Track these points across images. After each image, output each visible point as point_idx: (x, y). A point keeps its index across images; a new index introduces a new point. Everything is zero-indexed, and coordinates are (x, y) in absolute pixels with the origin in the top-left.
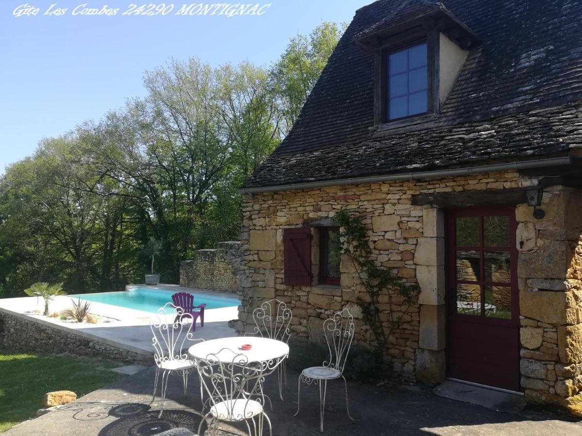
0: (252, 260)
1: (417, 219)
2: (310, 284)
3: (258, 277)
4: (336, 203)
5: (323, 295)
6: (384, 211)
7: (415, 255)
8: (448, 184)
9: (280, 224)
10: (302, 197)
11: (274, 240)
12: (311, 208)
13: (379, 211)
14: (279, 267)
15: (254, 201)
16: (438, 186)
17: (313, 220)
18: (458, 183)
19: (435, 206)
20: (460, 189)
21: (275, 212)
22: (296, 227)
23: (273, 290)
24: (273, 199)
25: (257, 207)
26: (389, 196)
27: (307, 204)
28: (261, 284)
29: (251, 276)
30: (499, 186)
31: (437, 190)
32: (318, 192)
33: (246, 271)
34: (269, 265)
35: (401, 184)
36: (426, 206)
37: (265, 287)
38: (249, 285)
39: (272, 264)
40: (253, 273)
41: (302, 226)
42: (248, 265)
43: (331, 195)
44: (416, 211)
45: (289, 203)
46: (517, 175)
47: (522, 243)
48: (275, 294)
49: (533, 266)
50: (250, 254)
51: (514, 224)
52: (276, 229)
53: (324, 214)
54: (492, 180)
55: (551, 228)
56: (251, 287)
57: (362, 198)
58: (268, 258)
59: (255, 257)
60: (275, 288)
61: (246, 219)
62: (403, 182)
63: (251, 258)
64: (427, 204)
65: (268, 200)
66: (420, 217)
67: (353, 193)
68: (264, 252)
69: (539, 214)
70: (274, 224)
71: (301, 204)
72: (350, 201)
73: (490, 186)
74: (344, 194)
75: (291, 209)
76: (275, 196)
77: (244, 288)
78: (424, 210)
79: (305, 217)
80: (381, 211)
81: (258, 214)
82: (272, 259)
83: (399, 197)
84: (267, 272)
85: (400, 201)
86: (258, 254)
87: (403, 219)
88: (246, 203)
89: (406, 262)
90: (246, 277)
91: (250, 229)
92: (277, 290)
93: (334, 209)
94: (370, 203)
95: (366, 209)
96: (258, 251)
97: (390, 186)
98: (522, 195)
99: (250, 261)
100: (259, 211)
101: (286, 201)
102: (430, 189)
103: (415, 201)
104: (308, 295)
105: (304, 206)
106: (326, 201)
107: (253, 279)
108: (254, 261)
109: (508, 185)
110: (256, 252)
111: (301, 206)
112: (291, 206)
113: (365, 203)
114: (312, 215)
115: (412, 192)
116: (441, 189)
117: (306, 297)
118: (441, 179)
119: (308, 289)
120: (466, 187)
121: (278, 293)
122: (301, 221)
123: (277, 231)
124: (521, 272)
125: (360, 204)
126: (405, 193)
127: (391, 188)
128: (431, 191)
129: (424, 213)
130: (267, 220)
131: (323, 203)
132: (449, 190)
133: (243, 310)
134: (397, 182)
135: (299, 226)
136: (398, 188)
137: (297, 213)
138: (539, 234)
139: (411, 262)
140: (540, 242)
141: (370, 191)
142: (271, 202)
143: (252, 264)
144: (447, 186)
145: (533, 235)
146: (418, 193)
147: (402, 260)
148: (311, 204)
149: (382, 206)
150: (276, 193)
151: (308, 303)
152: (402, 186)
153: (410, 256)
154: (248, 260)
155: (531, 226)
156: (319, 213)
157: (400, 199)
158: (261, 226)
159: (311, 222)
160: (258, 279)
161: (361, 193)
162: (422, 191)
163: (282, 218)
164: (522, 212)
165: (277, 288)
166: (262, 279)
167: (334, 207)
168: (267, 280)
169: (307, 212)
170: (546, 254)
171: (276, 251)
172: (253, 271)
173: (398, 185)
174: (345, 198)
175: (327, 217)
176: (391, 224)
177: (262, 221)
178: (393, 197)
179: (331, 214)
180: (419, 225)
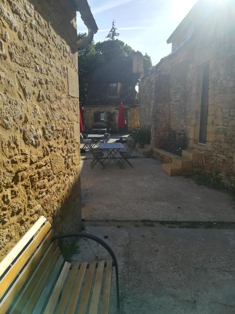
2: (99, 122)
3: (87, 121)
10: (97, 107)
14: (93, 119)
19: (118, 110)
21: (91, 110)
22: (96, 112)
25: (87, 109)
28: (89, 122)
32: (100, 107)
34: (90, 119)
43: (102, 107)
44: (116, 110)
51: (127, 112)
53: (101, 110)
62: (114, 106)
63: (86, 118)
65: (89, 108)
68: (89, 117)
69: (130, 111)
72: (106, 108)
73: (125, 107)
74: (104, 107)
76: (91, 107)
80: (111, 110)
87: (114, 111)
92: (92, 123)
98: (128, 109)
100: (88, 110)
101: (94, 108)
103: (116, 109)
109: (127, 107)
113: (108, 109)
114: (99, 110)
123: (91, 113)
124: (128, 118)
126: (114, 108)
128: (118, 108)
137: (96, 110)
138: (130, 113)
141: (109, 107)
143: (86, 119)
147: (113, 117)
150: (87, 106)
153: (115, 117)
159: (99, 112)
163: (93, 111)
164: (128, 111)
171: (91, 116)
176: (112, 112)
177: (88, 111)
178: (112, 108)
179: (102, 110)
180: (116, 112)
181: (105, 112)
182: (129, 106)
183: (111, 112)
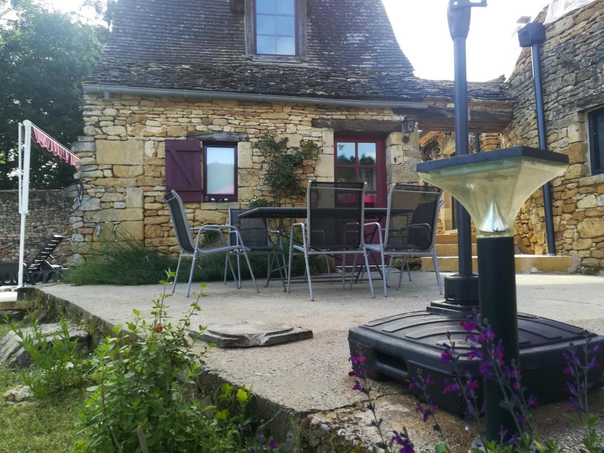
0: (101, 176)
1: (318, 139)
3: (108, 197)
4: (233, 118)
5: (217, 209)
6: (286, 129)
7: (316, 169)
8: (343, 113)
9: (151, 135)
10: (186, 107)
11: (141, 153)
12: (199, 120)
13: (282, 130)
14: (150, 184)
15: (106, 104)
16: (334, 113)
17: (201, 133)
18: (351, 113)
19: (332, 129)
20: (353, 117)
21: (142, 122)
22: (177, 139)
23: (141, 211)
24: (139, 105)
25: (110, 111)
26: (291, 117)
27: (193, 116)
28: (117, 205)
29: (100, 196)
30: (379, 118)
31: (334, 117)
32: (209, 104)
33: (88, 191)
34: (132, 182)
35: (302, 108)
36: (325, 129)
37: (126, 208)
38: (94, 207)
39: (137, 181)
40: (104, 193)
41: (186, 138)
42: (92, 182)
43: (225, 109)
44: (316, 133)
45: (165, 112)
46: (392, 112)
47: (395, 159)
48: (144, 215)
49: (401, 175)
50: (97, 169)
52: (143, 140)
53: (218, 128)
54: (376, 114)
55: (412, 149)
56: (97, 211)
57: (263, 116)
58: (130, 174)
59: (108, 173)
60: (143, 208)
61: (91, 125)
62: (305, 106)
63: (99, 173)
64: (326, 127)
65: (131, 106)
66: (319, 137)
67: (254, 111)
68: (123, 168)
69: (406, 140)
70: (142, 134)
71: (183, 115)
72: (250, 117)
73: (375, 118)
74: (243, 110)
75: (169, 119)
76: (143, 103)
77: (84, 211)
78: (323, 132)
79: (191, 129)
80: (283, 130)
81: (113, 121)
82: (137, 174)
83: (301, 119)
84: (129, 191)
85: (302, 123)
86: (112, 169)
87: (305, 138)
88: (92, 105)
89: (308, 175)
90: (89, 197)
91: (96, 139)
92: (145, 210)
93: (229, 123)
94: (271, 121)
95: (267, 127)
96: (113, 165)
97: (292, 109)
98: (395, 126)
99: (97, 178)
100: (115, 118)
101: (162, 109)
102: (327, 115)
103: (315, 124)
104: (194, 212)
105: (188, 118)
106: (220, 115)
107: (103, 199)
108: (104, 177)
109: (386, 118)
110: (110, 167)
111: (183, 117)
112: (168, 115)
113: (267, 121)
114: (199, 128)
115: (313, 116)
116: (337, 116)
117: (193, 215)
118: (338, 108)
119: (195, 206)
120: (357, 117)
121: (148, 213)
122: (185, 133)
123: (144, 143)
124: (395, 179)
125: (261, 121)
126: (306, 117)
127: (293, 111)
128: (329, 117)
129: (324, 134)
130: (130, 129)
131: (216, 116)
132: (344, 117)
133: (83, 240)
134: (299, 105)
135: (182, 138)
136: (301, 111)
137: (178, 124)
138: (406, 153)
139: (312, 175)
140: (406, 159)
141: (272, 111)
142: (136, 108)
143: (97, 182)
144: (342, 115)
145: (401, 153)
146: (318, 117)
147: (303, 173)
148: (200, 116)
149: (284, 125)
151: (194, 220)
152: (303, 110)
153: (312, 170)
154: (96, 175)
155: (400, 147)
156: (210, 127)
157: (302, 121)
158: (117, 135)
159: (200, 135)
160: (114, 199)
161: (262, 111)
162: (321, 116)
163: (153, 128)
164: (394, 138)
165: (146, 207)
166: (121, 199)
167: (230, 121)
168: (130, 199)
169: (192, 124)
170: (409, 166)
171: (143, 166)
172: (103, 190)
173: (300, 108)
174: (244, 114)
175: (221, 132)
176: (294, 142)
177: (120, 130)
178: (295, 119)
179: (227, 129)
180: (319, 144)
181: (247, 140)
182: (397, 111)
183: (286, 140)
